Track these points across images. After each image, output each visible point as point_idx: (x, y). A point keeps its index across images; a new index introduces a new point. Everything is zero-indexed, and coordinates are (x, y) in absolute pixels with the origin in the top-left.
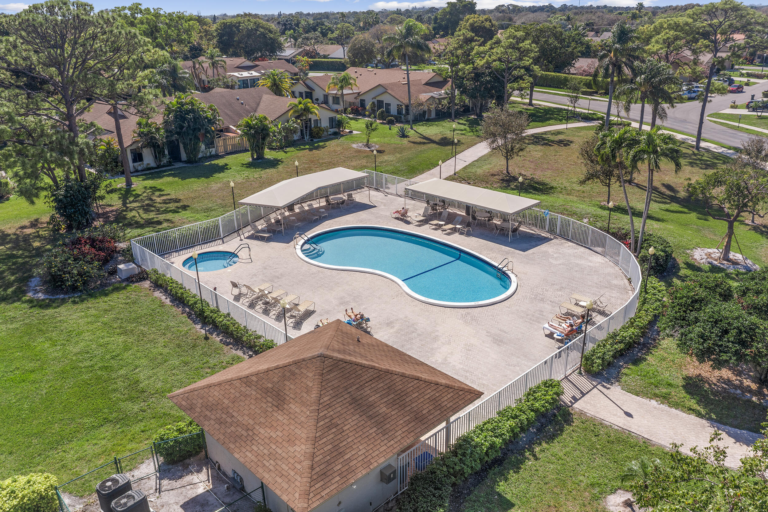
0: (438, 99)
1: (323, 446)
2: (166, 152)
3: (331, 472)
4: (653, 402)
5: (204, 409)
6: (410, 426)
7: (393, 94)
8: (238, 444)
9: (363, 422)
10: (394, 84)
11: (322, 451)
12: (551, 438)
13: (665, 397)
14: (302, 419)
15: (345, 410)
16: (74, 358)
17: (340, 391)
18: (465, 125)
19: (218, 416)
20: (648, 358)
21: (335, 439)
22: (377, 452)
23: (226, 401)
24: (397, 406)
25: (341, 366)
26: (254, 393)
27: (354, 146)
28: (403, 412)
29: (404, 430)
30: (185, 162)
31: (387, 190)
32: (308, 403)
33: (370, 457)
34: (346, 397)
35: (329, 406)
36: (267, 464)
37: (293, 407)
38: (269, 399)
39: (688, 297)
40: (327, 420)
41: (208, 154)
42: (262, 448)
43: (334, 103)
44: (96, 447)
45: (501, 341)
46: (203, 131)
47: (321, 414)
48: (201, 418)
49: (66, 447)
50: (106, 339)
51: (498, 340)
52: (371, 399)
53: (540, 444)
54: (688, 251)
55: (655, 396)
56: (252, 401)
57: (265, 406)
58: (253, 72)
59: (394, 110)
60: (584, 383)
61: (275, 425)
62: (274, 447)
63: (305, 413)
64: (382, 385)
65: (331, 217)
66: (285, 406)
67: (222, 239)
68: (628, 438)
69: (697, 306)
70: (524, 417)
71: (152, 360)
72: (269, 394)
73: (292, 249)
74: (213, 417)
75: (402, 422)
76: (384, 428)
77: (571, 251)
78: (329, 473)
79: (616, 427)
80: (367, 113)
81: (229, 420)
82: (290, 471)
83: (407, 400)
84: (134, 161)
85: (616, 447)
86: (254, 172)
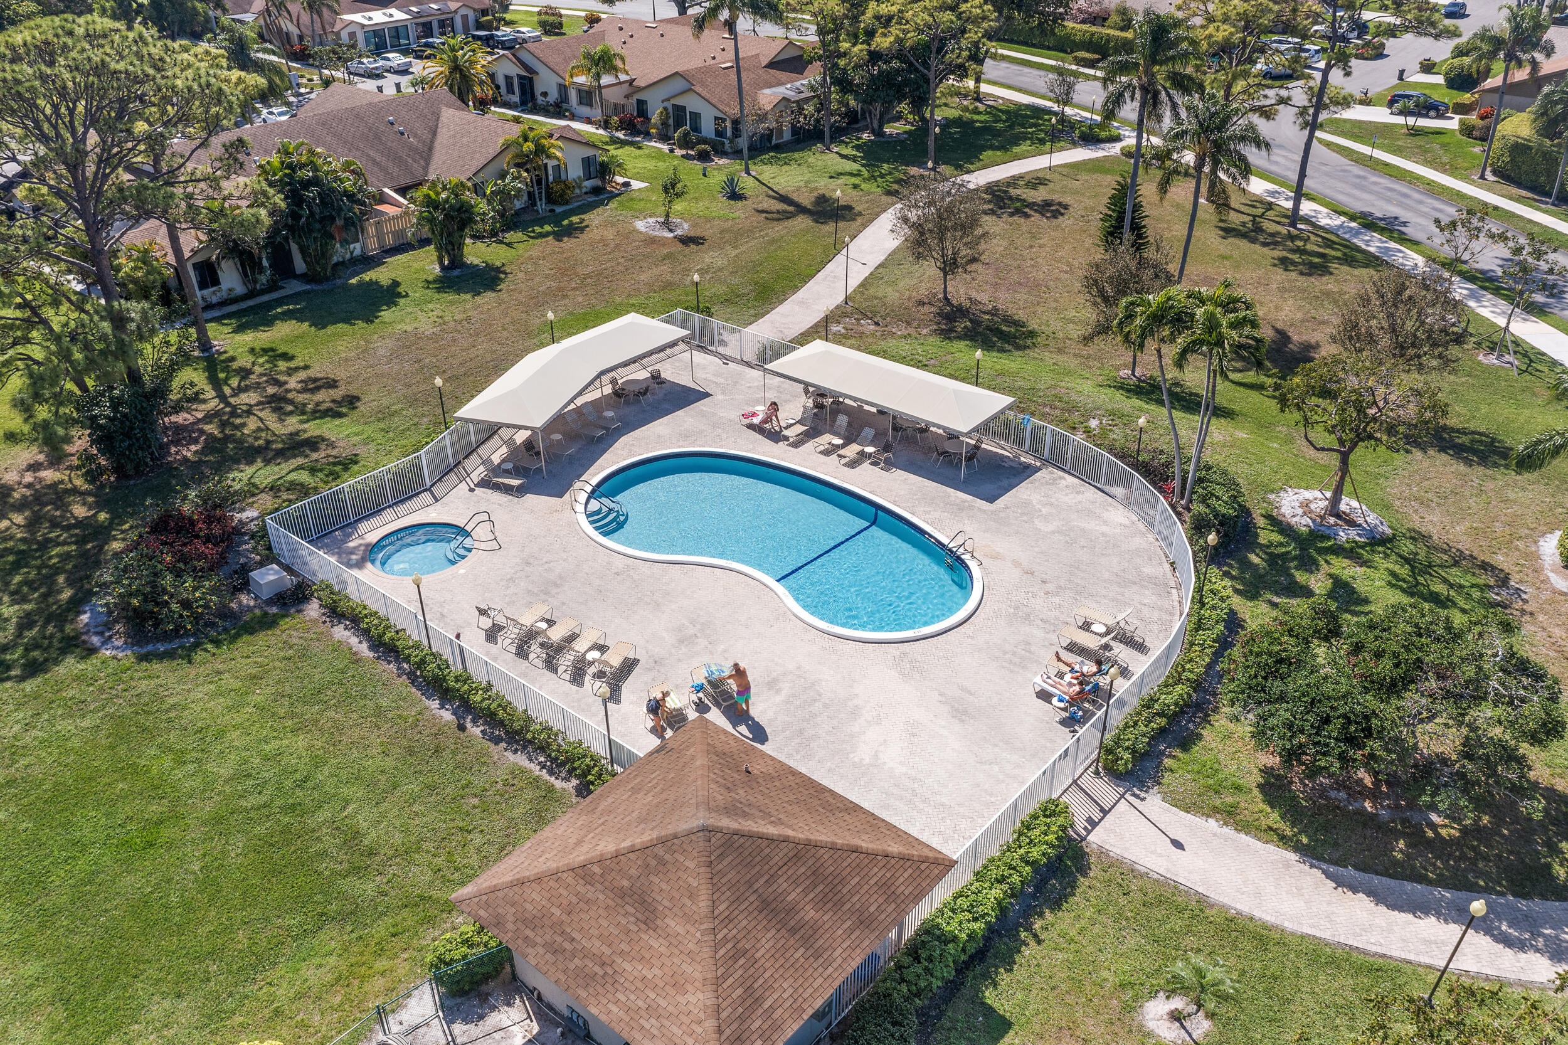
0: (797, 102)
1: (730, 991)
2: (265, 263)
3: (747, 1034)
4: (1212, 822)
5: (519, 924)
6: (853, 937)
7: (705, 93)
8: (591, 991)
9: (783, 941)
10: (706, 70)
11: (730, 1000)
12: (1057, 904)
13: (1229, 813)
14: (691, 946)
15: (754, 923)
16: (228, 789)
17: (742, 890)
18: (854, 159)
19: (547, 937)
20: (1205, 733)
21: (746, 976)
22: (810, 990)
23: (557, 912)
24: (830, 905)
25: (736, 845)
26: (601, 897)
27: (640, 225)
28: (840, 913)
29: (845, 946)
30: (304, 278)
31: (721, 350)
32: (696, 917)
33: (800, 1000)
34: (751, 899)
35: (728, 920)
36: (647, 1026)
37: (672, 924)
38: (631, 910)
39: (1270, 654)
40: (729, 946)
41: (348, 256)
42: (632, 997)
43: (581, 103)
44: (323, 970)
45: (965, 713)
46: (339, 222)
47: (719, 936)
48: (520, 941)
49: (272, 975)
50: (275, 744)
51: (960, 712)
52: (790, 898)
53: (1041, 915)
54: (1272, 497)
55: (1214, 812)
56: (601, 911)
57: (624, 922)
58: (393, 11)
59: (708, 128)
60: (1105, 790)
61: (648, 956)
62: (653, 995)
63: (694, 936)
64: (803, 870)
65: (628, 426)
66: (658, 922)
67: (429, 490)
68: (1173, 894)
69: (1284, 669)
70: (1016, 879)
71: (371, 785)
72: (627, 899)
73: (568, 512)
74: (539, 940)
75: (840, 932)
76: (816, 946)
77: (1070, 499)
78: (744, 1036)
79: (1156, 876)
80: (653, 131)
81: (567, 945)
82: (685, 1037)
83: (844, 891)
84: (203, 285)
85: (1158, 913)
86: (452, 303)
